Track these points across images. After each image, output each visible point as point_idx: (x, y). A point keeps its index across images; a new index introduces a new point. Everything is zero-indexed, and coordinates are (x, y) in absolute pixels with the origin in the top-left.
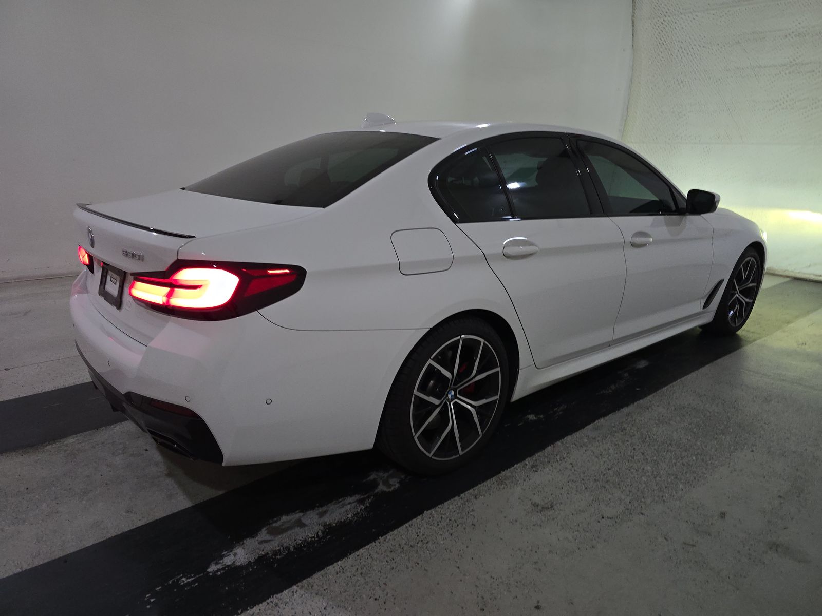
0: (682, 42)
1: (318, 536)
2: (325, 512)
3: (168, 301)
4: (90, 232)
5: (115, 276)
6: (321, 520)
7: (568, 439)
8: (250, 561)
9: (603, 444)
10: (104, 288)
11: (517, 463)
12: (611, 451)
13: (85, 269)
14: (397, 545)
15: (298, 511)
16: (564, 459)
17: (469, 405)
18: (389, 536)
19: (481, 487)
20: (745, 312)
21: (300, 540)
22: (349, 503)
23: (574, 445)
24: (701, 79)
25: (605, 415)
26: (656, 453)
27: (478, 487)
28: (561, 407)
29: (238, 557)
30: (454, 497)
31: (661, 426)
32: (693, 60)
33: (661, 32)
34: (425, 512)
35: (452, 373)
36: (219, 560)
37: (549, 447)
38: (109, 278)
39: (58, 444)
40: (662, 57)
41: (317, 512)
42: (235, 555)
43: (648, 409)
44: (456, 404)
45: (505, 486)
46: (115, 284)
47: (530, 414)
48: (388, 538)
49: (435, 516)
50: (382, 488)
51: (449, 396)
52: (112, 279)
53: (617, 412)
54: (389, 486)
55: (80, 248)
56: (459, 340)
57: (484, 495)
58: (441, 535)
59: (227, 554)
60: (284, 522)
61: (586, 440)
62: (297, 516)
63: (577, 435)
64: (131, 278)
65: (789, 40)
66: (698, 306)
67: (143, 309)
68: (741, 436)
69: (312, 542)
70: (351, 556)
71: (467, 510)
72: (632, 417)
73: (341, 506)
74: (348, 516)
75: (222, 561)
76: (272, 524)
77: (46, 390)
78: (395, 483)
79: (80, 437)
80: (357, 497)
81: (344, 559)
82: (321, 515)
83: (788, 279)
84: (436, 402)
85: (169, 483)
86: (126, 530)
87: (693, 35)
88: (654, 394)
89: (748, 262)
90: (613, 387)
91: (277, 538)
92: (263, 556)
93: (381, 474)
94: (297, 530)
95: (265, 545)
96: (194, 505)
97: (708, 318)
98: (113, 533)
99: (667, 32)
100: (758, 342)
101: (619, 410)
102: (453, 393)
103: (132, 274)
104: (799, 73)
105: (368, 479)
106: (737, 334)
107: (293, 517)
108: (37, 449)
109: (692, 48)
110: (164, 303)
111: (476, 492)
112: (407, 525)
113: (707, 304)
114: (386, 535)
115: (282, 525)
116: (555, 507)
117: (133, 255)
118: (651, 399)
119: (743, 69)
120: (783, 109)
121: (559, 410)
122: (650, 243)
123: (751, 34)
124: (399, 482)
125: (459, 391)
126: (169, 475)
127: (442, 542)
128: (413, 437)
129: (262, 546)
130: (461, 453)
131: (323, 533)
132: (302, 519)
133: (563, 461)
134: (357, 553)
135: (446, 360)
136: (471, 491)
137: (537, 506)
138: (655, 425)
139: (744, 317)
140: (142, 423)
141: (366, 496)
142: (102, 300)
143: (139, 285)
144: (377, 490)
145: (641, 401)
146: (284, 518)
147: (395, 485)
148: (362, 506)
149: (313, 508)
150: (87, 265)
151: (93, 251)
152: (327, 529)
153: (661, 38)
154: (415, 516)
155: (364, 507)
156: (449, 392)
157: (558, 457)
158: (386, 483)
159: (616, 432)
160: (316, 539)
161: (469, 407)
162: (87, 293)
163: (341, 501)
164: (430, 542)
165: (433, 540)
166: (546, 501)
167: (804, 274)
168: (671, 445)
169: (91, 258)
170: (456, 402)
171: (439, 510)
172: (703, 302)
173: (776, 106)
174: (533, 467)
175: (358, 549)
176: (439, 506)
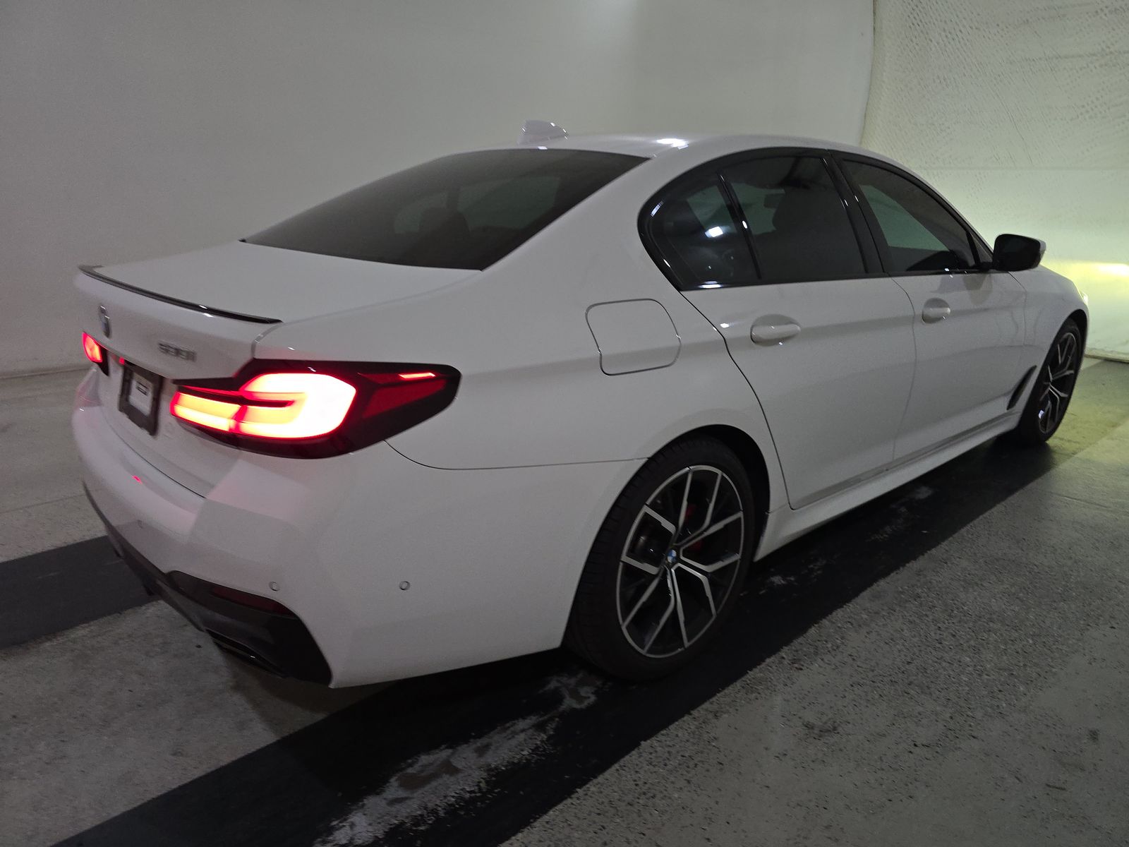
0: (945, 22)
1: (480, 789)
2: (487, 747)
3: (237, 427)
4: (103, 312)
5: (144, 381)
6: (482, 761)
7: (838, 614)
8: (376, 837)
9: (892, 621)
10: (127, 400)
11: (769, 656)
12: (906, 633)
13: (95, 369)
14: (606, 801)
15: (443, 746)
16: (838, 647)
17: (699, 571)
18: (592, 787)
19: (722, 698)
20: (1058, 411)
21: (453, 797)
22: (523, 731)
23: (849, 625)
24: (973, 77)
25: (885, 574)
26: (973, 634)
27: (716, 697)
28: (819, 564)
29: (357, 829)
30: (683, 716)
31: (971, 590)
32: (962, 47)
33: (915, 8)
34: (642, 743)
35: (676, 524)
36: (328, 836)
37: (813, 628)
38: (134, 384)
39: (61, 640)
40: (917, 44)
41: (474, 746)
42: (352, 825)
43: (946, 563)
44: (679, 570)
45: (756, 694)
46: (145, 393)
47: (774, 574)
48: (593, 789)
49: (659, 749)
50: (569, 703)
51: (670, 559)
52: (141, 387)
53: (901, 568)
54: (580, 699)
55: (85, 336)
56: (686, 475)
57: (728, 712)
58: (673, 783)
59: (338, 824)
60: (424, 766)
61: (865, 616)
62: (443, 754)
63: (850, 608)
64: (170, 388)
65: (1101, 18)
66: (1001, 406)
67: (193, 437)
68: (1090, 604)
69: (472, 801)
70: (537, 824)
71: (706, 737)
72: (925, 576)
73: (510, 736)
74: (523, 753)
75: (331, 838)
76: (404, 769)
77: (39, 550)
78: (588, 697)
79: (94, 626)
80: (532, 720)
81: (526, 830)
82: (481, 751)
83: (1097, 361)
84: (651, 569)
85: (237, 700)
86: (174, 787)
87: (961, 12)
88: (951, 539)
89: (1066, 340)
90: (888, 529)
91: (415, 795)
92: (398, 826)
93: (565, 680)
94: (446, 778)
95: (398, 806)
96: (278, 738)
97: (1011, 424)
98: (155, 791)
99: (923, 8)
100: (1079, 455)
101: (904, 566)
102: (674, 554)
103: (176, 382)
104: (1114, 66)
105: (546, 688)
106: (1047, 445)
107: (436, 756)
108: (28, 649)
109: (961, 31)
110: (230, 429)
111: (715, 707)
112: (616, 766)
113: (1012, 404)
114: (588, 786)
115: (422, 771)
116: (840, 729)
117: (178, 352)
118: (947, 548)
119: (1034, 60)
120: (1091, 117)
121: (816, 568)
122: (947, 315)
123: (1045, 9)
124: (595, 693)
125: (684, 551)
126: (238, 688)
127: (676, 796)
128: (619, 627)
129: (394, 809)
130: (687, 644)
131: (487, 782)
132: (452, 760)
133: (837, 651)
134: (546, 818)
135: (668, 506)
136: (706, 705)
137: (812, 728)
138: (962, 589)
139: (1057, 420)
140: (197, 619)
141: (546, 717)
142: (124, 418)
143: (187, 398)
144: (563, 707)
145: (934, 551)
146: (424, 759)
147: (589, 698)
148: (543, 735)
149: (466, 741)
150: (98, 363)
151: (107, 342)
152: (493, 776)
153: (916, 15)
154: (627, 751)
155: (545, 737)
156: (669, 554)
157: (829, 645)
158: (575, 694)
159: (906, 601)
160: (478, 795)
161: (699, 575)
162: (98, 405)
163: (509, 727)
164: (659, 796)
165: (661, 792)
166: (825, 719)
167: (1119, 353)
168: (991, 620)
169: (103, 352)
170: (679, 567)
171: (663, 738)
172: (1006, 400)
173: (1082, 114)
174: (794, 661)
175: (545, 812)
176: (662, 732)
